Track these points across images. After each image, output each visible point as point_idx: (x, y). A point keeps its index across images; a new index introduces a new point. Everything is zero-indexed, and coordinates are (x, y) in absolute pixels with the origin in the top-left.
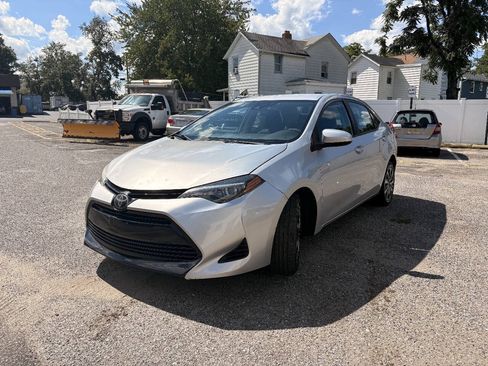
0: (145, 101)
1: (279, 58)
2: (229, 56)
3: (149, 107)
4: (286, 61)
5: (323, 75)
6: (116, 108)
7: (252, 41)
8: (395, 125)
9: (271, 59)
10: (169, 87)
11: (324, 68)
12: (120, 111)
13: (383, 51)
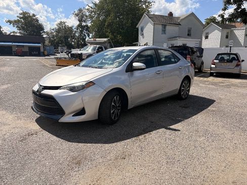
0: (94, 49)
1: (164, 26)
2: (139, 26)
3: (95, 52)
4: (168, 28)
5: (188, 35)
6: (79, 52)
7: (150, 18)
8: (215, 61)
9: (160, 27)
10: (105, 42)
11: (189, 31)
12: (82, 54)
13: (223, 21)
